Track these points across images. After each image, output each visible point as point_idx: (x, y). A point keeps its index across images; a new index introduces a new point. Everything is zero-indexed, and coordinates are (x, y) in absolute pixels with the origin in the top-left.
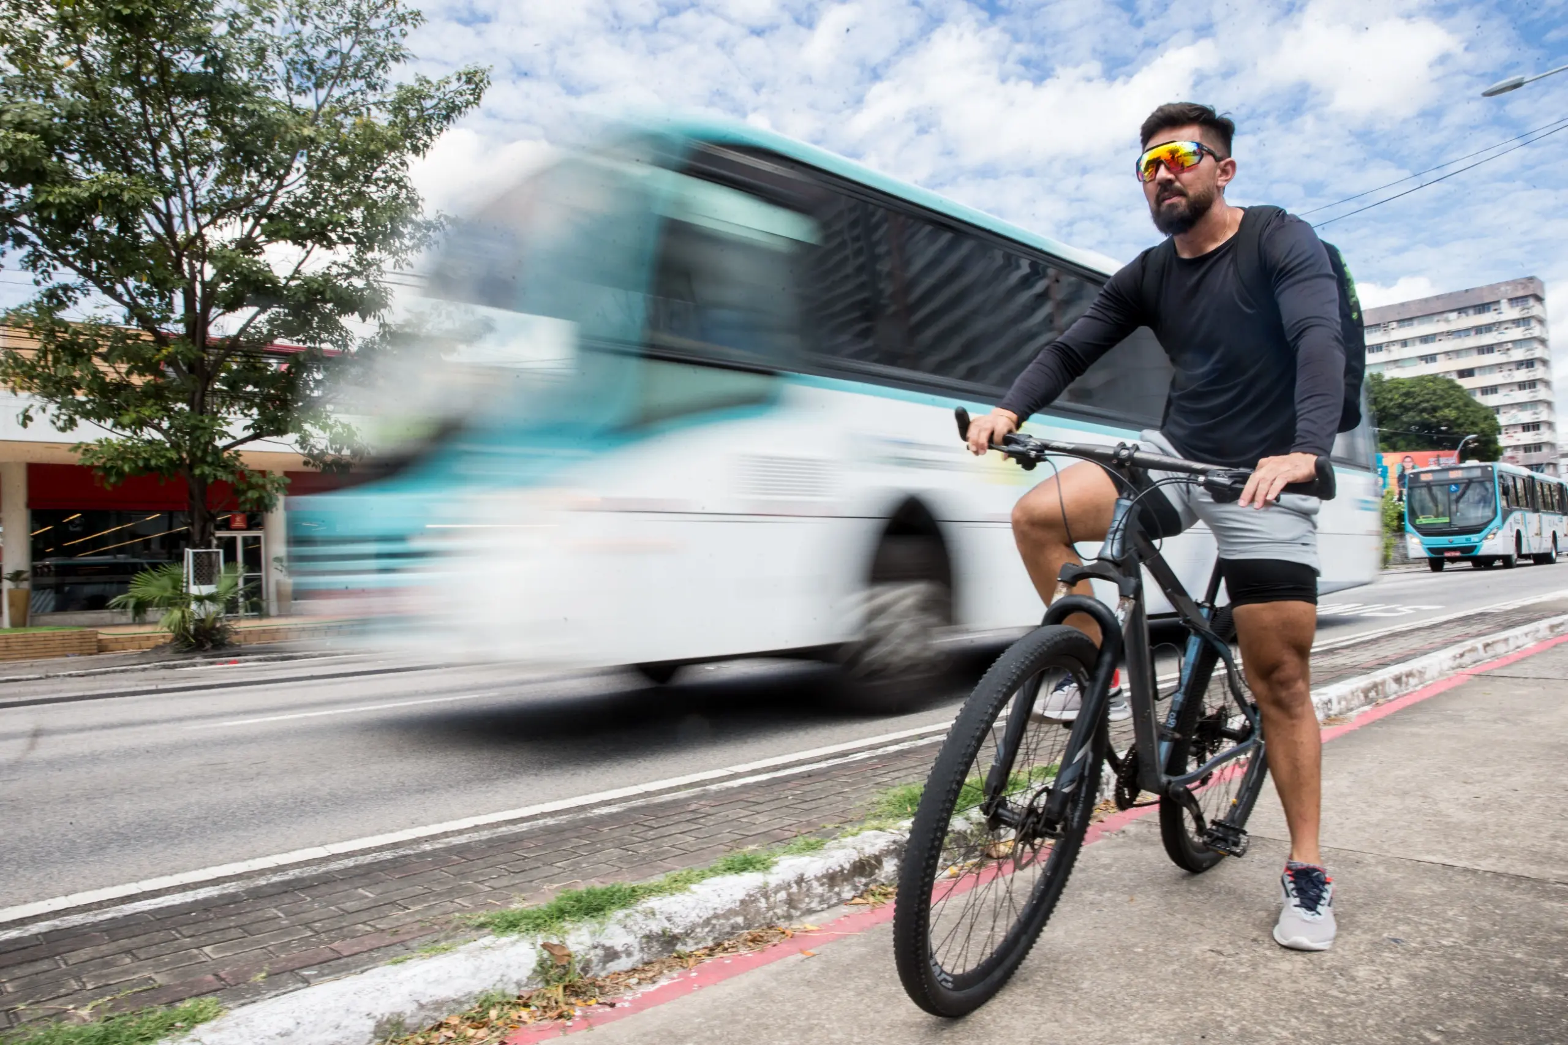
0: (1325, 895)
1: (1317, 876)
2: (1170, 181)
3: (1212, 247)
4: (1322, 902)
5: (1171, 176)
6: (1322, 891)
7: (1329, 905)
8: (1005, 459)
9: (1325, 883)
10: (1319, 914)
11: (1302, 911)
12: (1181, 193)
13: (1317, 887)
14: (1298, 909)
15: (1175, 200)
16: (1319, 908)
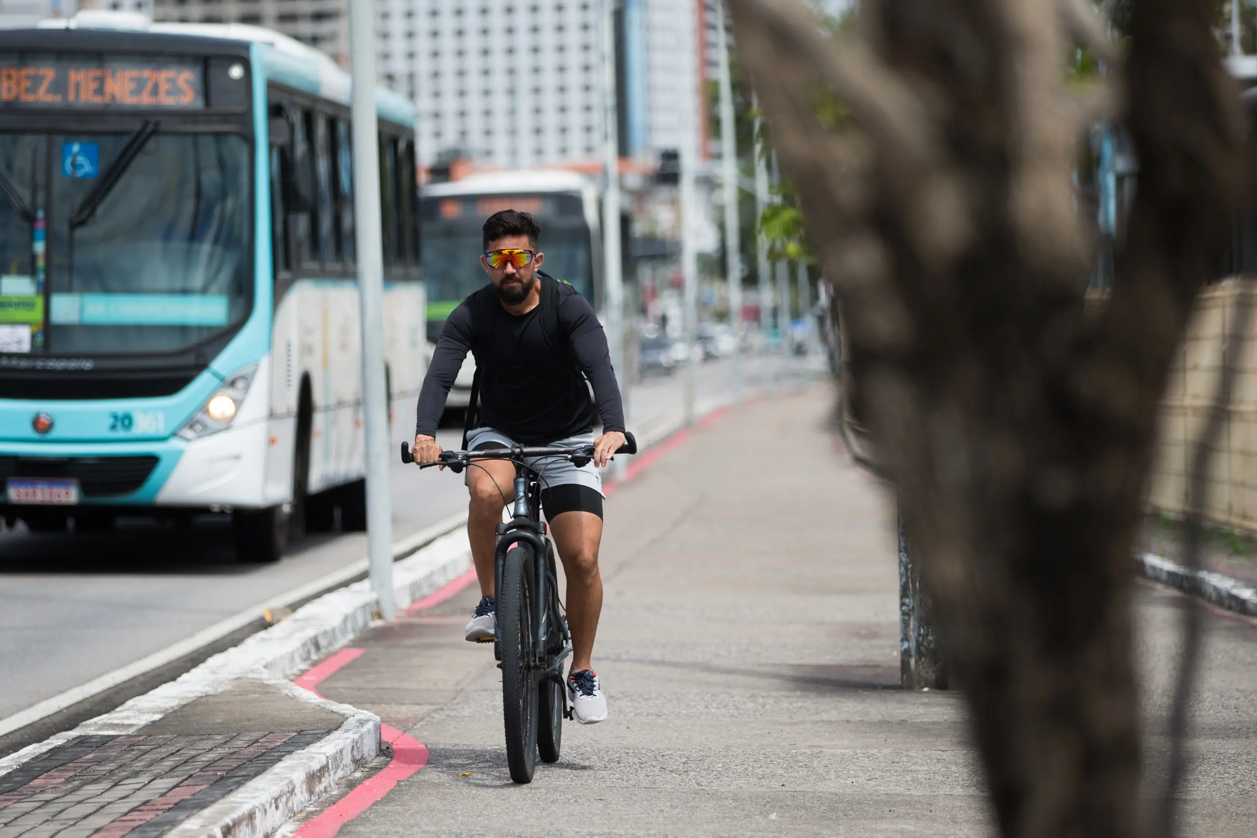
0: (595, 683)
1: (588, 675)
2: (513, 274)
3: (528, 310)
4: (595, 688)
5: (515, 271)
6: (593, 682)
7: (599, 689)
8: (441, 470)
9: (593, 677)
10: (595, 696)
11: (585, 697)
12: (520, 281)
13: (589, 681)
14: (583, 697)
15: (515, 284)
16: (594, 692)
